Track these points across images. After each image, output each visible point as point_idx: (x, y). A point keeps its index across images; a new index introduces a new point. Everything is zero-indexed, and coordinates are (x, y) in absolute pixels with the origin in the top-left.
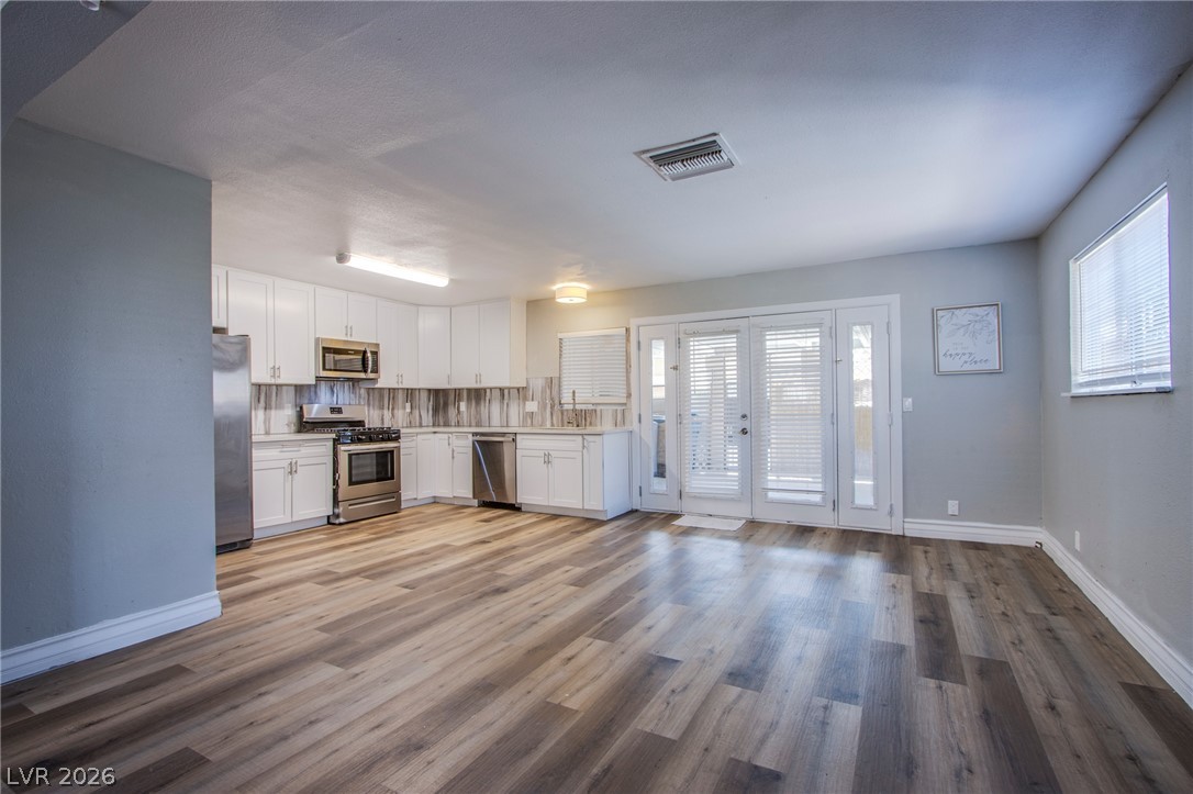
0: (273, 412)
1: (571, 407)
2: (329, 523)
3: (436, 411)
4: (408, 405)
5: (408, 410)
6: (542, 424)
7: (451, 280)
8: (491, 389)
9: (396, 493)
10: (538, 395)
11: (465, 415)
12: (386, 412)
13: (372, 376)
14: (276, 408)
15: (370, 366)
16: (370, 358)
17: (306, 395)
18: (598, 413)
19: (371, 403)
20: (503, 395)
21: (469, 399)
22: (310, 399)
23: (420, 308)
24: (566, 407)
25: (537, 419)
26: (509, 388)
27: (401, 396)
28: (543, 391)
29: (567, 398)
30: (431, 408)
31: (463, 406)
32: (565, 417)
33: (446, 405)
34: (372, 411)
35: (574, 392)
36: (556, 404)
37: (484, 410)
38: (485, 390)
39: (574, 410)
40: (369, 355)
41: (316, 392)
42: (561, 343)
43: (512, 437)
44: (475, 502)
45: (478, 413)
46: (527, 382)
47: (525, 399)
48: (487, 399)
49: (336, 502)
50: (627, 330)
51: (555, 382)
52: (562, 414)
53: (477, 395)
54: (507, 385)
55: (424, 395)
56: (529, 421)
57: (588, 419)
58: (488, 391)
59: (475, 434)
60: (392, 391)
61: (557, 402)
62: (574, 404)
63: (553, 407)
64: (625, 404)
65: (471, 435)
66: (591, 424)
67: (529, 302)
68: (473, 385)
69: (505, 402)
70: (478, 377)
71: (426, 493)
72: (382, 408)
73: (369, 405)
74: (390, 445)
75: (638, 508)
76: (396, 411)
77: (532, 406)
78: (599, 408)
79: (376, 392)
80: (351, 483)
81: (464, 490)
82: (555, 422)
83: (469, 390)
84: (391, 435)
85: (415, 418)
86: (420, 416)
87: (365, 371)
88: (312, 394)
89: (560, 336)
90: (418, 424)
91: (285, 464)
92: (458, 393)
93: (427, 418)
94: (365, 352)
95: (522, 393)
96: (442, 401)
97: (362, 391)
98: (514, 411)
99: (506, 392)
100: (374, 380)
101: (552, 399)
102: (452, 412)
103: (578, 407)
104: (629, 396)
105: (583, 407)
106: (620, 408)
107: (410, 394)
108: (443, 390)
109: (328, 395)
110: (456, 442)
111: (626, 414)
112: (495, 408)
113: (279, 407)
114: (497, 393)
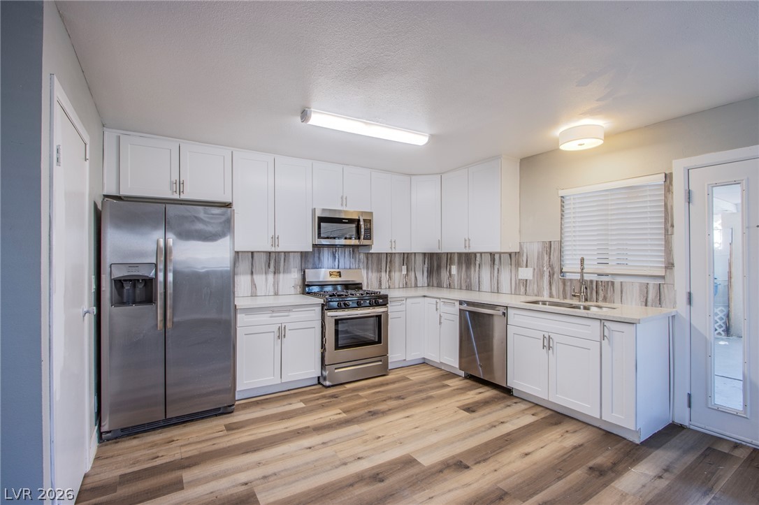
0: (281, 276)
1: (578, 277)
2: (319, 383)
3: (430, 272)
4: (404, 268)
5: (404, 272)
6: (539, 294)
7: (432, 137)
8: (481, 253)
9: (384, 356)
10: (533, 260)
11: (456, 278)
12: (383, 274)
13: (366, 242)
14: (284, 272)
15: (363, 233)
16: (363, 226)
17: (311, 260)
18: (617, 286)
19: (370, 266)
20: (493, 260)
21: (460, 263)
22: (314, 264)
23: (413, 177)
24: (568, 276)
25: (533, 288)
26: (500, 253)
27: (397, 260)
28: (540, 257)
29: (571, 266)
30: (425, 270)
31: (454, 269)
32: (568, 288)
33: (439, 267)
34: (370, 274)
35: (582, 260)
36: (556, 272)
37: (474, 275)
38: (475, 254)
39: (582, 281)
40: (362, 223)
41: (319, 258)
42: (562, 202)
43: (502, 310)
44: (462, 373)
45: (468, 276)
46: (521, 247)
47: (518, 265)
48: (478, 263)
49: (323, 365)
50: (668, 177)
51: (555, 246)
52: (564, 284)
53: (467, 259)
54: (499, 250)
55: (419, 259)
56: (523, 289)
57: (601, 293)
58: (478, 255)
59: (461, 303)
60: (390, 256)
61: (557, 269)
62: (582, 273)
63: (551, 275)
64: (663, 277)
65: (457, 303)
66: (605, 299)
67: (522, 160)
68: (462, 249)
69: (496, 267)
70: (467, 242)
71: (414, 355)
72: (379, 271)
73: (368, 268)
74: (379, 310)
75: (686, 423)
76: (393, 274)
77: (526, 273)
78: (618, 280)
79: (374, 256)
80: (337, 347)
81: (450, 357)
82: (554, 292)
83: (460, 254)
84: (380, 300)
85: (410, 280)
86: (416, 277)
87: (359, 238)
88: (316, 259)
89: (561, 193)
90: (413, 285)
91: (275, 328)
92: (450, 256)
93: (422, 279)
94: (359, 220)
95: (515, 258)
96: (435, 263)
97: (362, 256)
98: (506, 277)
99: (497, 257)
100: (369, 246)
101: (551, 266)
102: (444, 274)
103: (587, 277)
104: (670, 266)
105: (595, 278)
106: (652, 282)
107: (406, 258)
108: (437, 253)
109: (331, 260)
110: (444, 308)
111: (665, 291)
112: (486, 274)
113: (286, 271)
114: (487, 258)
